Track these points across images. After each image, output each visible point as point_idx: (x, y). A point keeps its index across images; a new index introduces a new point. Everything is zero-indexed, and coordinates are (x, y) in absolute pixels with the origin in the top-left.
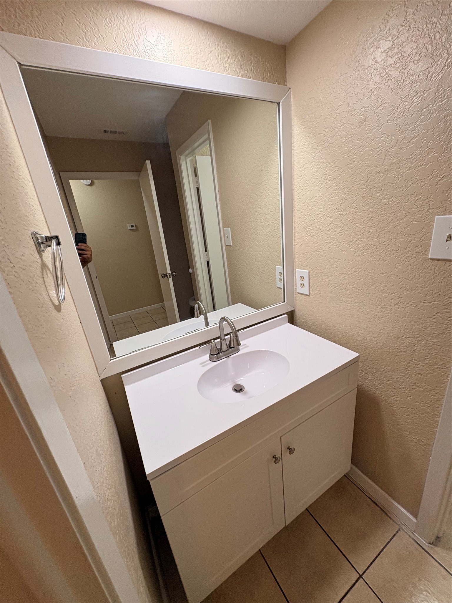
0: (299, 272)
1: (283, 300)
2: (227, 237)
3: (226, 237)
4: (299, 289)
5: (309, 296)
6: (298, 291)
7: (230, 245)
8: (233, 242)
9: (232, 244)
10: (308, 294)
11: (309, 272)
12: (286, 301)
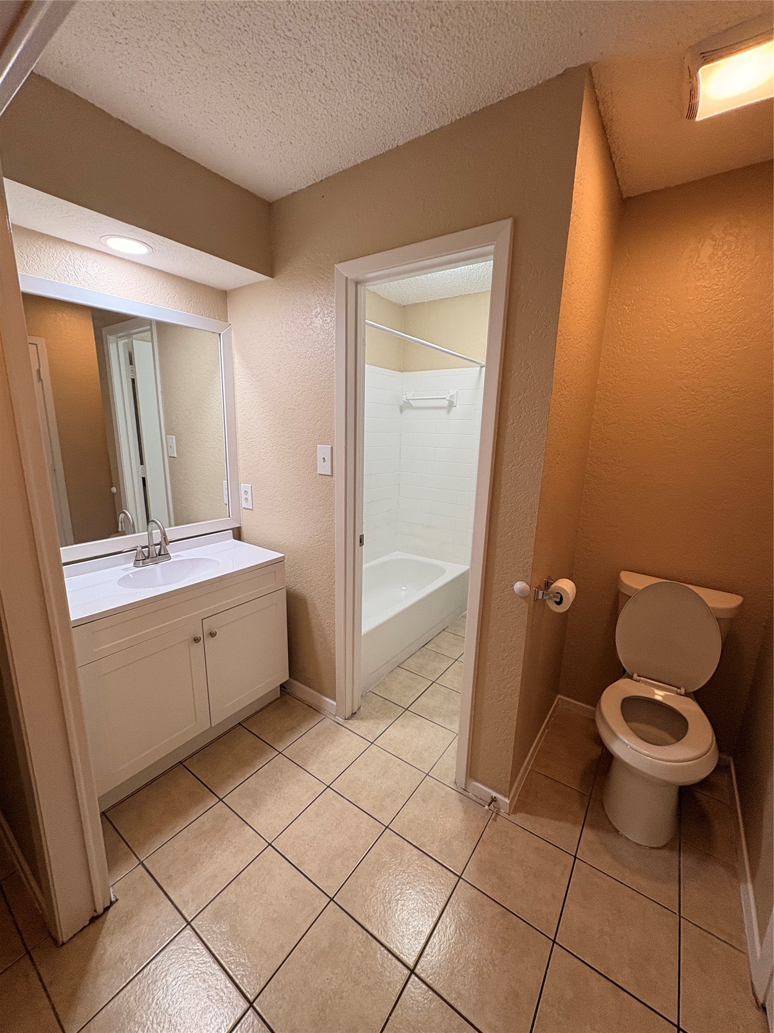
0: (244, 487)
1: (228, 516)
2: (171, 447)
3: (169, 447)
4: (244, 504)
5: (252, 510)
6: (243, 506)
7: (173, 456)
8: (177, 453)
9: (177, 455)
10: (251, 508)
11: (251, 486)
12: (231, 516)
